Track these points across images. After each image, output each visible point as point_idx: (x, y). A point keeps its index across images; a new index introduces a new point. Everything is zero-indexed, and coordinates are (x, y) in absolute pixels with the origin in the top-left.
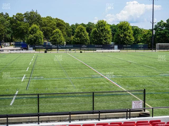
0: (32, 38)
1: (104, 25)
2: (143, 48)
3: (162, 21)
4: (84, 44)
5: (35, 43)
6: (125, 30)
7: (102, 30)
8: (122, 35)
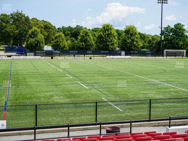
0: (33, 42)
1: (110, 29)
2: (150, 54)
3: (169, 26)
4: (89, 50)
5: (35, 48)
6: (132, 35)
7: (108, 35)
8: (129, 41)
